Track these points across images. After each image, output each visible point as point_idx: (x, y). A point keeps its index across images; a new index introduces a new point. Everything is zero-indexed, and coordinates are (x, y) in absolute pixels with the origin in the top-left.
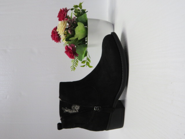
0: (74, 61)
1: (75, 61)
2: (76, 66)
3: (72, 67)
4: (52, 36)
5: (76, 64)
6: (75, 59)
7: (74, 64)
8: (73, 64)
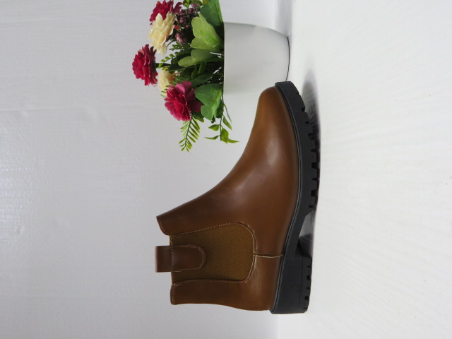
0: (189, 126)
1: (191, 126)
2: (194, 141)
3: (184, 142)
4: (135, 65)
5: (195, 134)
6: (192, 121)
7: (189, 134)
8: (187, 135)
